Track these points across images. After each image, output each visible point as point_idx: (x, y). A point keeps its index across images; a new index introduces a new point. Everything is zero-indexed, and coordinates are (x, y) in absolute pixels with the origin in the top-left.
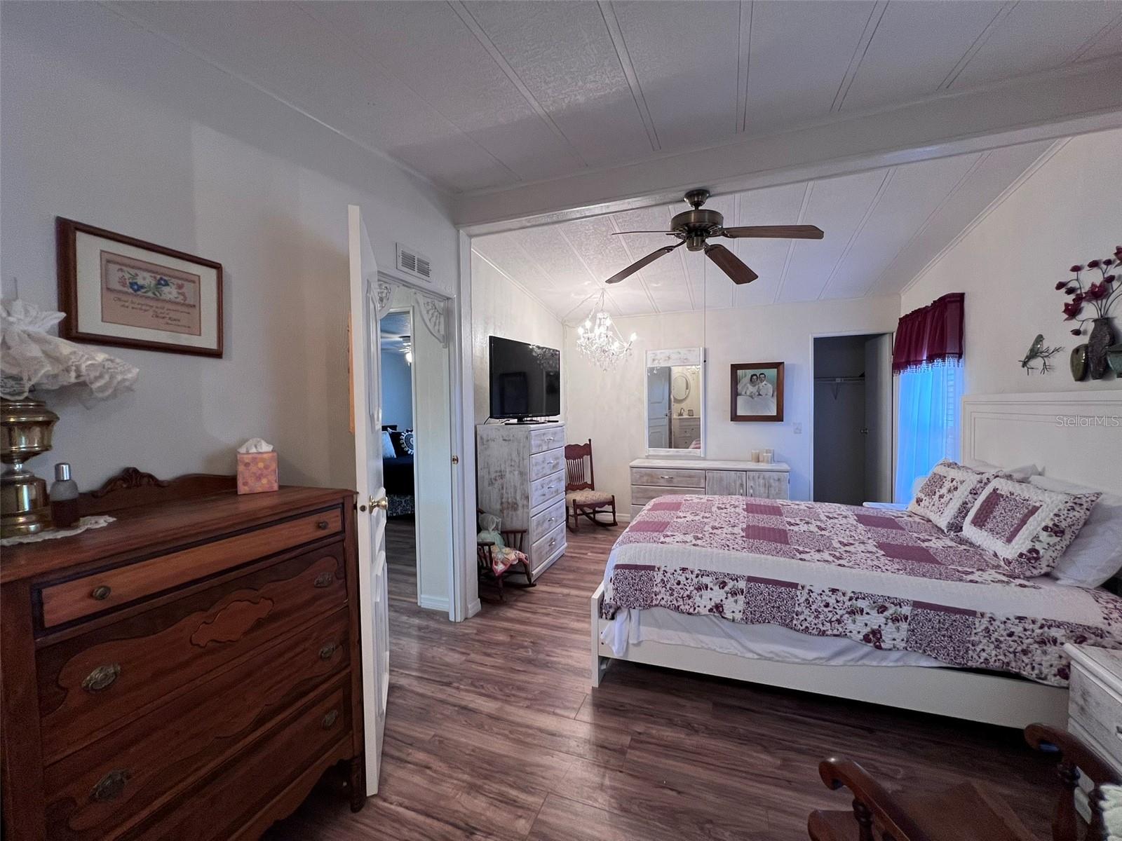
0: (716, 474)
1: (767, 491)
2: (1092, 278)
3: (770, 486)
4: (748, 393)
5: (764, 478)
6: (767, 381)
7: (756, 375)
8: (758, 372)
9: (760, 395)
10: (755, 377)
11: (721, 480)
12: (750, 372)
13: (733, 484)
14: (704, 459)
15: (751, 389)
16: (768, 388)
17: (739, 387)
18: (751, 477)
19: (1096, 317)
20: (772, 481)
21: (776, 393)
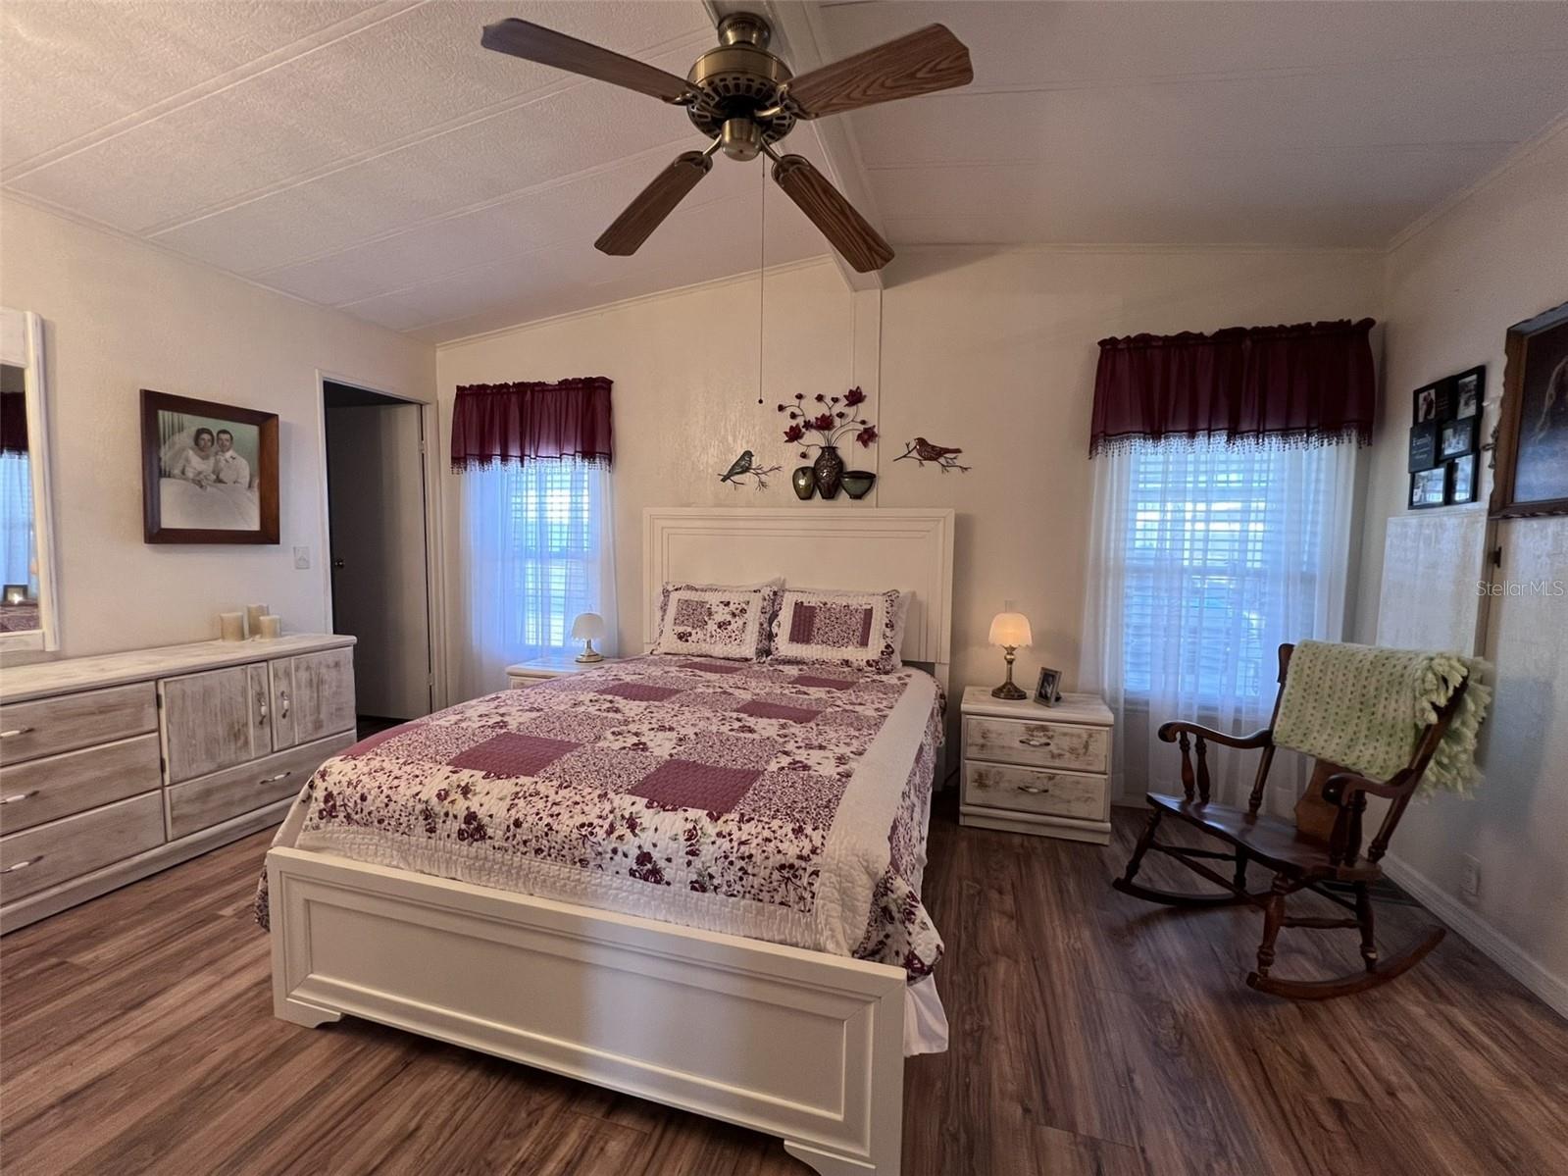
0: (192, 684)
1: (315, 695)
2: (813, 411)
3: (321, 682)
4: (190, 474)
5: (308, 668)
6: (236, 451)
7: (209, 432)
8: (214, 425)
9: (219, 480)
10: (206, 436)
11: (207, 693)
12: (193, 422)
13: (240, 699)
14: (57, 657)
15: (196, 463)
16: (240, 467)
17: (166, 454)
18: (281, 673)
19: (823, 445)
20: (323, 670)
21: (256, 482)
